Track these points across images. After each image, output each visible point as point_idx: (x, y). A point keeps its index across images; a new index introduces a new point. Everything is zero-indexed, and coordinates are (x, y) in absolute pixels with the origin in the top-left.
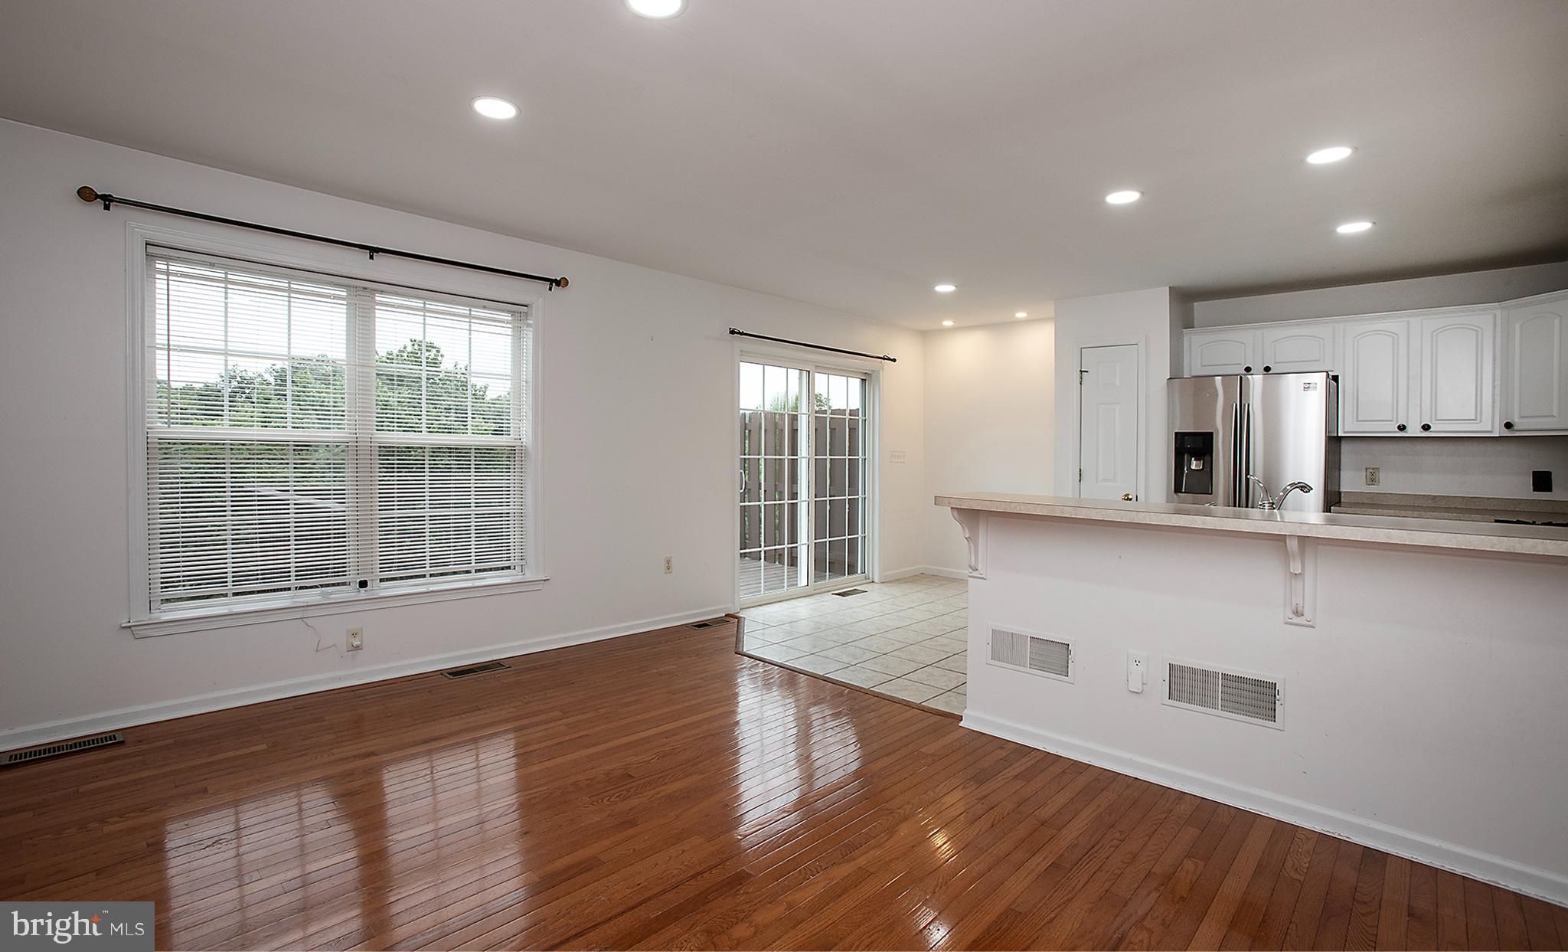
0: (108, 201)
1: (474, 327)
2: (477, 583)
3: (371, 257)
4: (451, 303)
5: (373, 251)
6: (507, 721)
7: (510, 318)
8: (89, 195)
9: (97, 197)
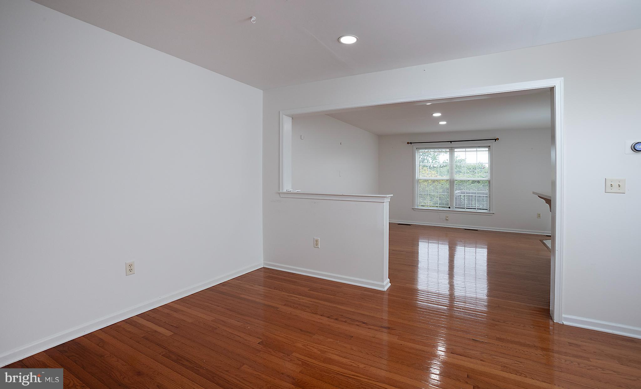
0: (411, 143)
5: (451, 142)
8: (408, 143)
9: (409, 143)
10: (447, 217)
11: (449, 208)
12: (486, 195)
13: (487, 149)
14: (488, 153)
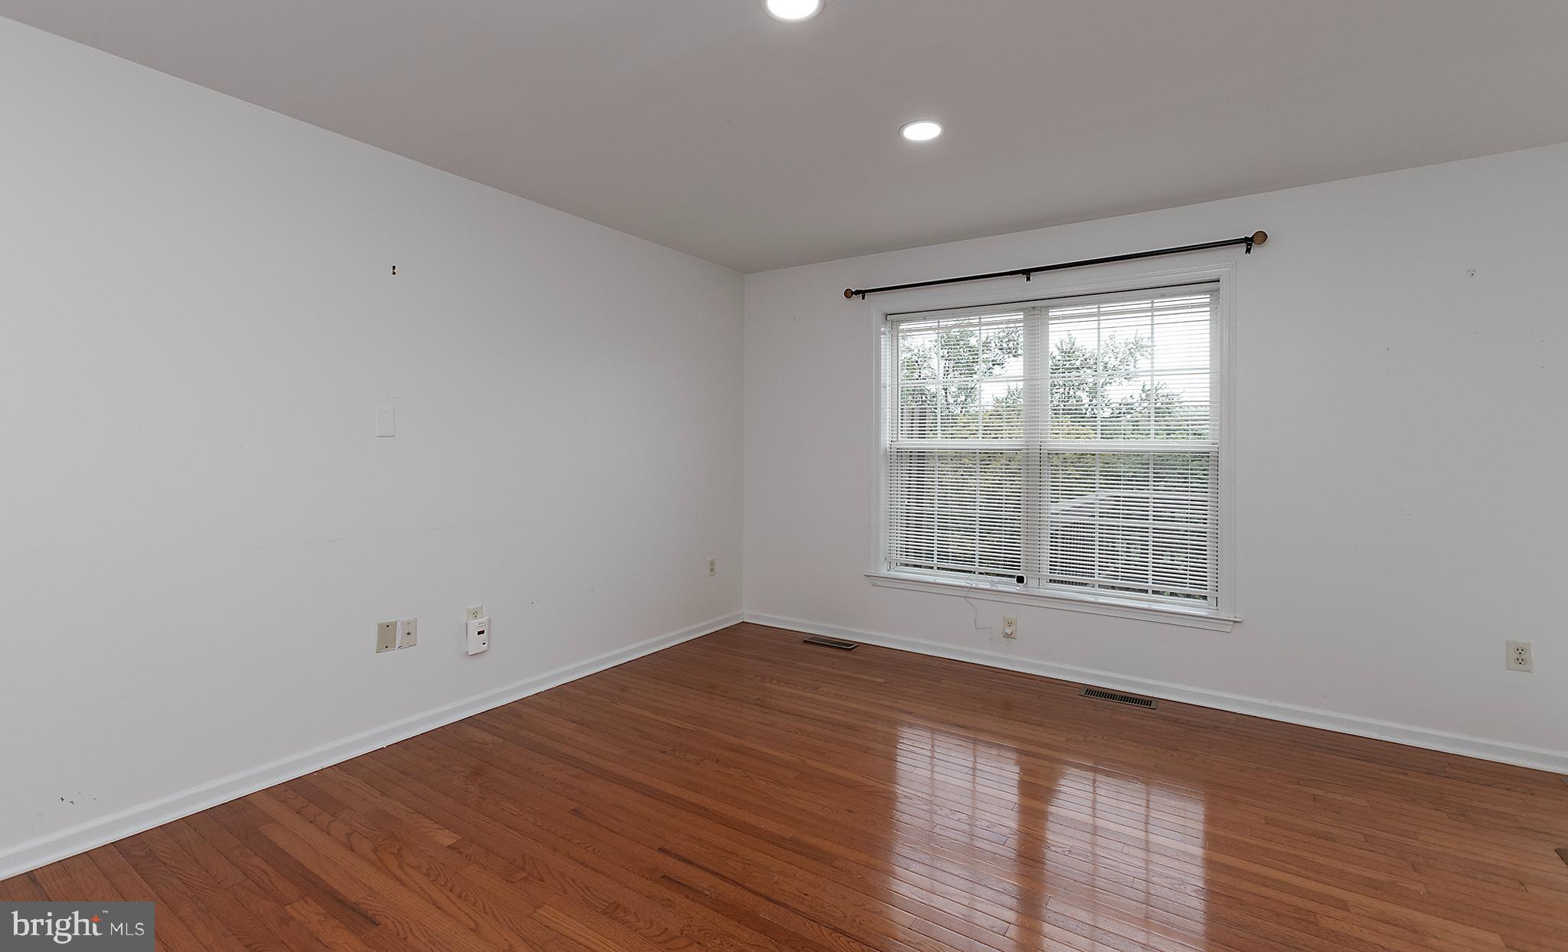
0: (862, 293)
1: (1157, 320)
2: (1155, 606)
3: (1028, 279)
4: (1120, 301)
5: (1027, 273)
6: (1015, 738)
7: (1208, 300)
8: (849, 294)
9: (853, 293)
10: (1010, 624)
11: (1020, 580)
12: (1200, 527)
13: (1205, 299)
14: (1207, 316)
